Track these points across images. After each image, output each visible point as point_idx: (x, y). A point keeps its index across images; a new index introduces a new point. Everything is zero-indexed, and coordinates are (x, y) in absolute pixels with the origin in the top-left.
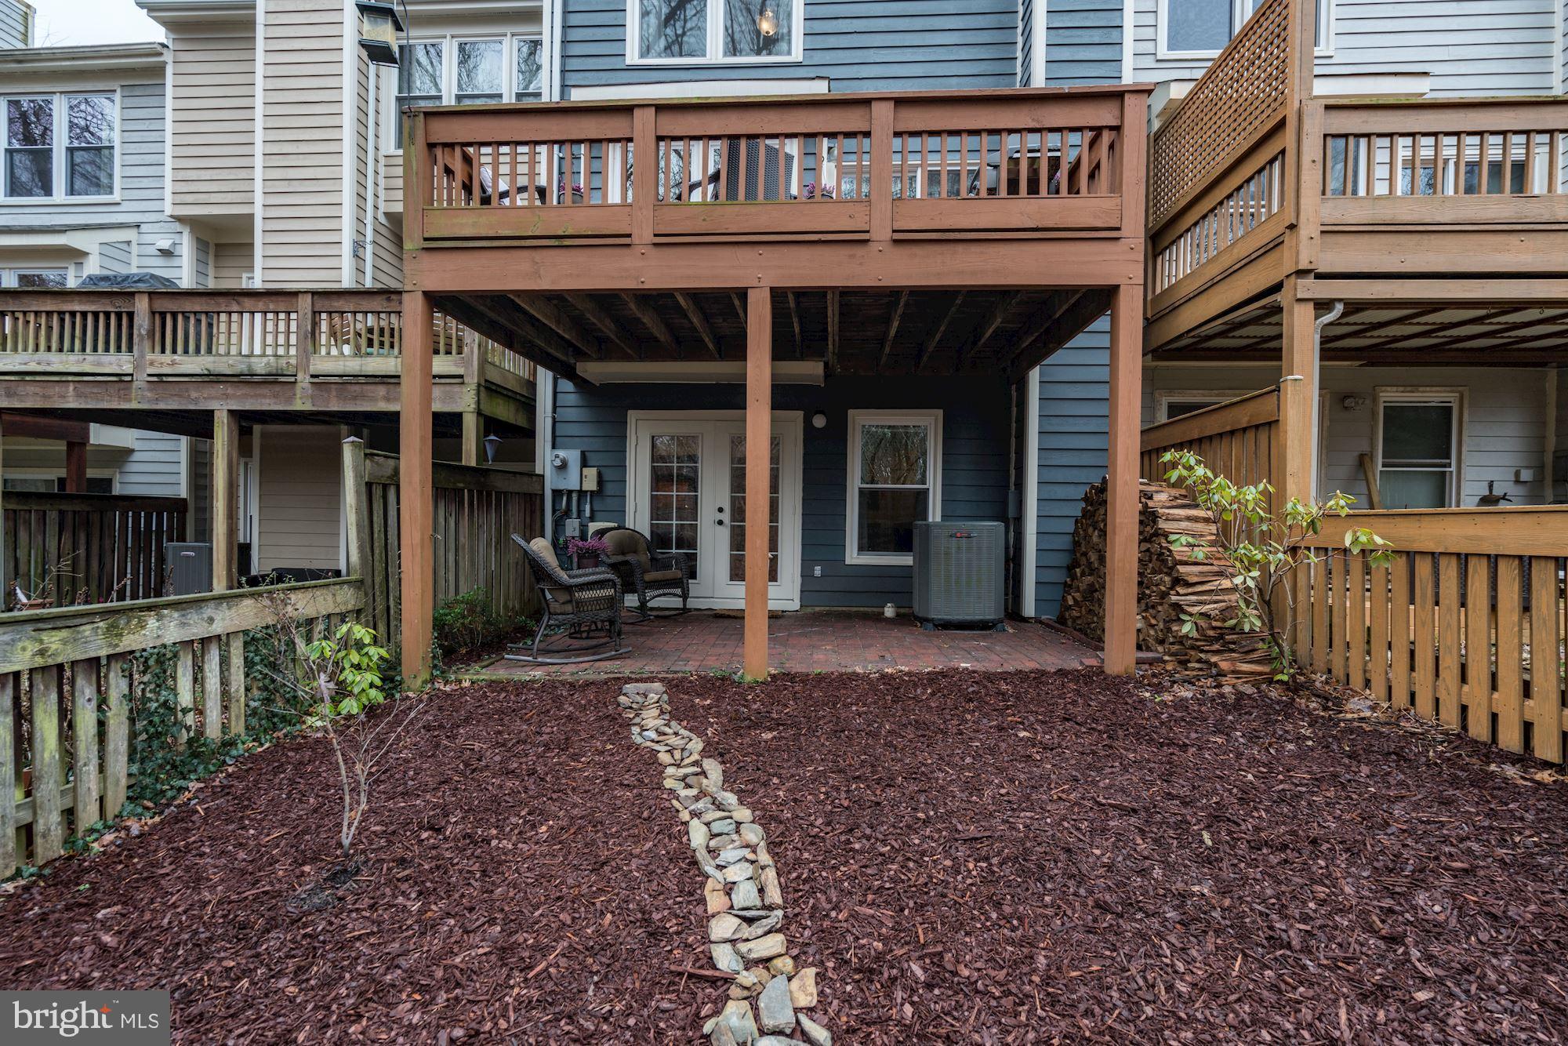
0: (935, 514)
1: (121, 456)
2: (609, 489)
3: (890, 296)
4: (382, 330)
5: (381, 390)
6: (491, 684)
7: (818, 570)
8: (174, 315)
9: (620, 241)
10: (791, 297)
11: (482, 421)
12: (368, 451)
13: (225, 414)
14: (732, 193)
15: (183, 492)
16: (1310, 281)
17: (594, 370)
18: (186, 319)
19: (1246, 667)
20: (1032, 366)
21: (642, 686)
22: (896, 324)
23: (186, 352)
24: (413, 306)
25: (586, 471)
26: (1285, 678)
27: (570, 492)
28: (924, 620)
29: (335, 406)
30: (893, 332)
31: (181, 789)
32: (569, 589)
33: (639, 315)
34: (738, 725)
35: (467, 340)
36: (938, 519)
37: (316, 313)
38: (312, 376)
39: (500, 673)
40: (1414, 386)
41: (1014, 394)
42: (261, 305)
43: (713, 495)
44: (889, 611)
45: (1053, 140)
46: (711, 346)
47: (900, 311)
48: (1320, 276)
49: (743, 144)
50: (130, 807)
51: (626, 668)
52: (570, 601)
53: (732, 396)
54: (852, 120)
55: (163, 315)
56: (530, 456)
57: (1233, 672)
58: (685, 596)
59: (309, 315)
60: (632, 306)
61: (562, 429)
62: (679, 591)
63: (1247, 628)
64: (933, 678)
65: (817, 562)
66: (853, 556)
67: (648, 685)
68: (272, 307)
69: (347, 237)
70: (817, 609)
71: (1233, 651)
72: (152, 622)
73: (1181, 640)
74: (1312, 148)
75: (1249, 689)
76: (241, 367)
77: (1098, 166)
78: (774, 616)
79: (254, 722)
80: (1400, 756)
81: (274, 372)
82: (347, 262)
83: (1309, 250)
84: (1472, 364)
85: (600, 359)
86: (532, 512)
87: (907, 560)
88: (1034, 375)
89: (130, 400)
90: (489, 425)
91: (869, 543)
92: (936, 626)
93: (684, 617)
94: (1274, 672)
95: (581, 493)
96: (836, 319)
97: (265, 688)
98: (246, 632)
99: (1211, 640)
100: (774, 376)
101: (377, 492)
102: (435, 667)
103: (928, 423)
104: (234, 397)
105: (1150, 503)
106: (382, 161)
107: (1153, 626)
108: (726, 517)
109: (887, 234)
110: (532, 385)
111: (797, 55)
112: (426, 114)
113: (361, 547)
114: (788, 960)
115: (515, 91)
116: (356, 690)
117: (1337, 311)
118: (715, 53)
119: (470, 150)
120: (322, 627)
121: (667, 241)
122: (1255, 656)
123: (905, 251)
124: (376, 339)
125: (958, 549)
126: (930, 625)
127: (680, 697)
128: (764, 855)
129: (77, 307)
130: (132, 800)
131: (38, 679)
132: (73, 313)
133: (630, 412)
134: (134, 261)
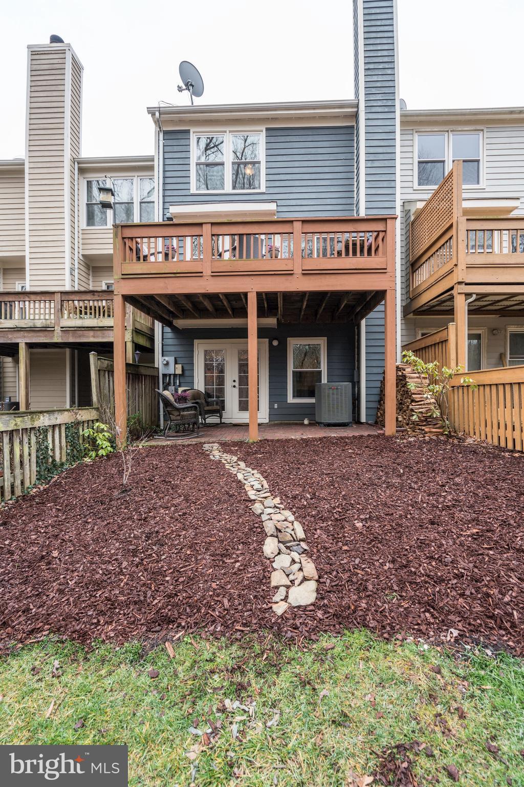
0: (324, 380)
2: (187, 373)
3: (303, 294)
4: (91, 308)
5: (91, 333)
6: (151, 446)
7: (276, 406)
9: (198, 274)
10: (264, 294)
11: (134, 345)
12: (99, 357)
13: (24, 345)
14: (241, 256)
16: (463, 286)
17: (180, 323)
18: (6, 304)
19: (434, 430)
20: (362, 318)
21: (211, 445)
22: (305, 303)
24: (118, 301)
25: (177, 366)
26: (447, 433)
27: (170, 375)
28: (319, 423)
29: (71, 340)
30: (304, 307)
31: (52, 477)
32: (178, 410)
33: (203, 301)
34: (248, 454)
35: (128, 311)
36: (326, 382)
37: (62, 301)
38: (61, 328)
39: (153, 443)
40: (522, 325)
41: (356, 330)
42: (39, 298)
43: (231, 375)
44: (306, 422)
45: (362, 234)
46: (230, 312)
47: (306, 299)
48: (466, 284)
49: (245, 237)
50: (38, 481)
51: (203, 440)
52: (179, 415)
53: (242, 333)
54: (286, 228)
56: (153, 361)
57: (430, 432)
58: (221, 417)
59: (60, 302)
60: (201, 298)
61: (166, 348)
62: (218, 415)
63: (435, 416)
64: (320, 439)
65: (275, 402)
66: (291, 399)
67: (213, 444)
68: (43, 298)
69: (67, 266)
70: (276, 422)
71: (430, 425)
72: (41, 418)
73: (413, 423)
74: (462, 235)
75: (434, 438)
76: (30, 324)
77: (378, 246)
78: (259, 425)
79: (69, 457)
80: (475, 452)
81: (45, 326)
82: (67, 277)
83: (461, 274)
85: (183, 318)
86: (155, 384)
87: (312, 400)
88: (363, 322)
90: (137, 347)
91: (297, 394)
92: (325, 425)
93: (221, 426)
94: (444, 431)
95: (175, 375)
96: (282, 302)
97: (72, 446)
98: (66, 424)
99: (422, 421)
100: (258, 325)
101: (102, 373)
102: (129, 441)
103: (321, 342)
104: (27, 337)
105: (404, 372)
106: (81, 232)
107: (405, 419)
108: (237, 384)
109: (301, 272)
110: (152, 330)
111: (263, 189)
112: (122, 226)
113: (97, 395)
114: (272, 497)
115: (139, 201)
116: (104, 447)
117: (474, 297)
118: (228, 188)
119: (139, 240)
120: (86, 425)
121: (216, 275)
122: (437, 426)
123: (307, 277)
124: (88, 311)
125: (333, 394)
126: (323, 425)
127: (226, 447)
128: (262, 479)
130: (39, 479)
131: (14, 433)
133: (195, 340)
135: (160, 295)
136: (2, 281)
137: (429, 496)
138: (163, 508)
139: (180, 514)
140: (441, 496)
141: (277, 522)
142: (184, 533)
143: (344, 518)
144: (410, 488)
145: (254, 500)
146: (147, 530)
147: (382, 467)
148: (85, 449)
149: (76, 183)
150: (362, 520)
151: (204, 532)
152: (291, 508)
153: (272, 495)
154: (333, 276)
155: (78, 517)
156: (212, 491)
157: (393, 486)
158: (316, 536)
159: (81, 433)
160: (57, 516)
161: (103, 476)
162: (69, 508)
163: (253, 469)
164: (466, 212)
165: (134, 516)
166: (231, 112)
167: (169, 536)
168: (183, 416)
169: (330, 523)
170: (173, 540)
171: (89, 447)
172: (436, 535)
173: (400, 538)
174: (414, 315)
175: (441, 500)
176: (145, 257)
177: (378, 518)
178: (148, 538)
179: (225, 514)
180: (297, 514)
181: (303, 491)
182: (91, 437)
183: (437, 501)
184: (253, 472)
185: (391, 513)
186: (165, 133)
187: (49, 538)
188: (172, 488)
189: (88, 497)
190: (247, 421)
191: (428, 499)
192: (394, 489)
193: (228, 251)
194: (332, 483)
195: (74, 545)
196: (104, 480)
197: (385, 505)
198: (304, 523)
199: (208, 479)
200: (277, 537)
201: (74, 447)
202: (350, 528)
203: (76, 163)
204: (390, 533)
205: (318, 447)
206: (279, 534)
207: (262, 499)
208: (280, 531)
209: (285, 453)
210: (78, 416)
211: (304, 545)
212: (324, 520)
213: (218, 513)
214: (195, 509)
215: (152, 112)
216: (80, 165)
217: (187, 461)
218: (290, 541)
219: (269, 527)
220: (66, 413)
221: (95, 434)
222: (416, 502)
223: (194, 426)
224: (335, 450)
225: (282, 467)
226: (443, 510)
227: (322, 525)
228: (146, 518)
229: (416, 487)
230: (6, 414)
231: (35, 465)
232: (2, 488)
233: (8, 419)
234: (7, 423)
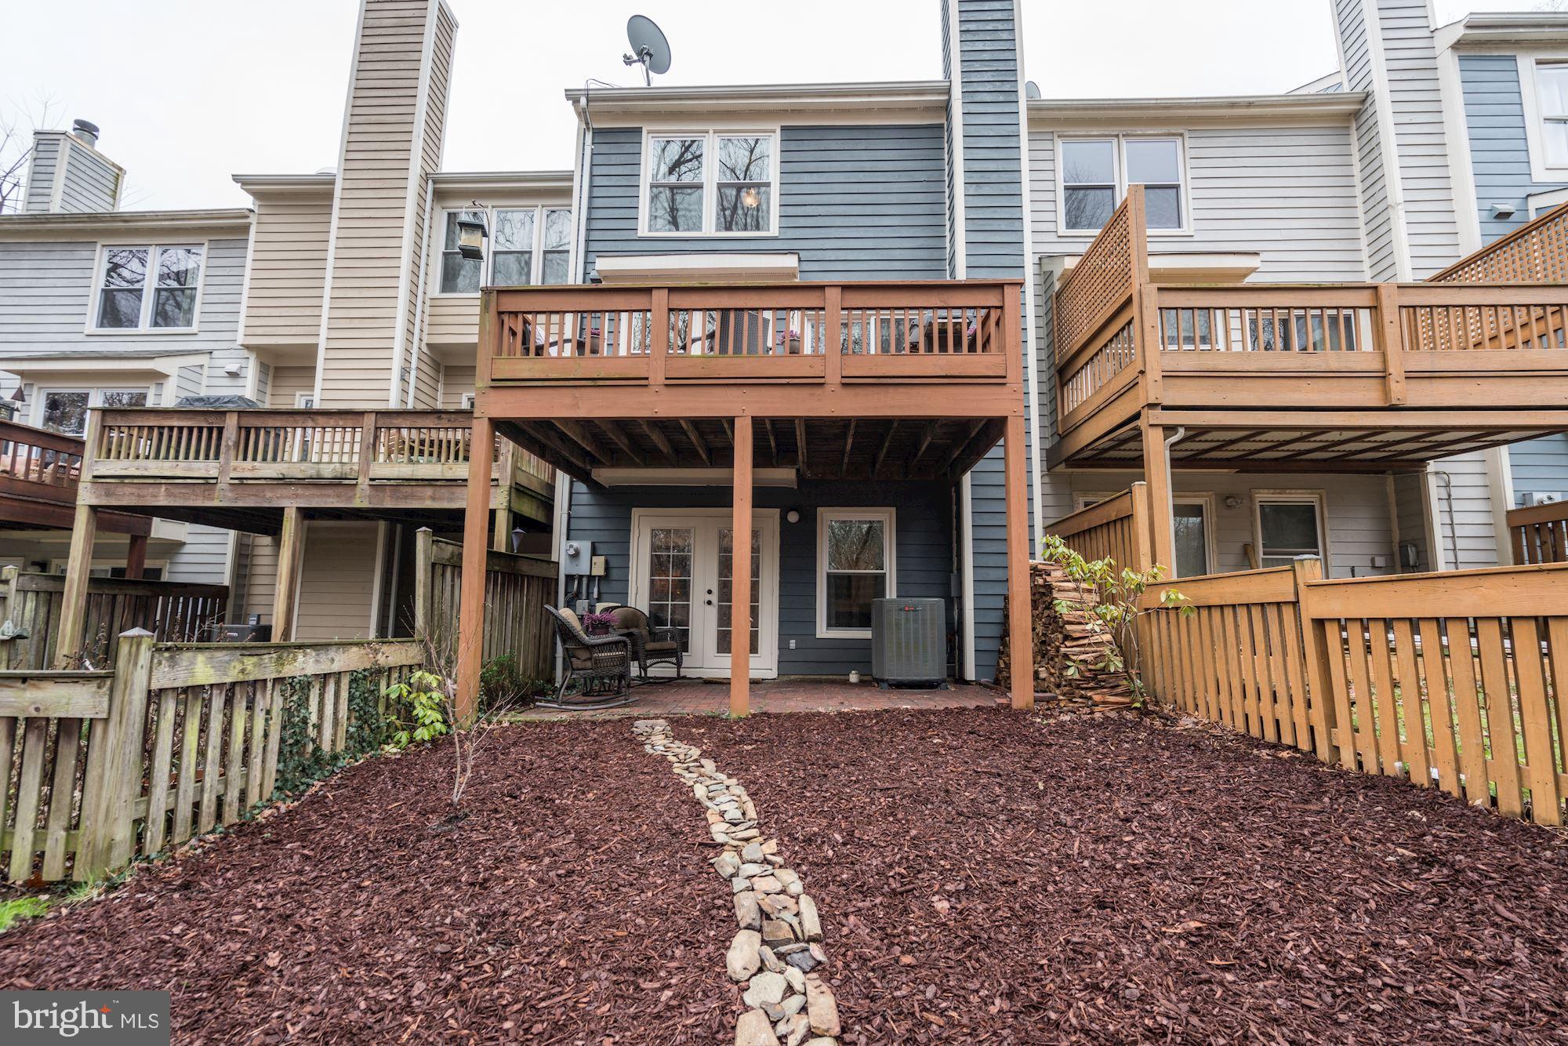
0: (891, 592)
1: (174, 548)
2: (615, 574)
3: (843, 424)
4: (432, 443)
5: (429, 491)
6: (526, 723)
7: (793, 644)
8: (258, 429)
9: (639, 382)
10: (767, 422)
11: (511, 517)
12: (435, 538)
13: (294, 511)
14: (723, 349)
15: (226, 580)
16: (1158, 412)
17: (606, 475)
18: (268, 433)
19: (1112, 699)
20: (964, 471)
21: (650, 722)
22: (850, 441)
24: (480, 430)
25: (595, 559)
26: (1138, 705)
27: (581, 577)
28: (880, 681)
29: (388, 504)
30: (849, 447)
31: (308, 785)
32: (590, 648)
33: (648, 433)
34: (724, 743)
35: (503, 450)
36: (894, 596)
37: (377, 429)
38: (371, 479)
39: (532, 716)
40: (1283, 489)
41: (954, 494)
42: (332, 422)
43: (703, 578)
44: (853, 678)
45: (957, 313)
46: (704, 456)
47: (852, 432)
48: (1165, 408)
49: (732, 315)
50: (276, 794)
51: (635, 712)
52: (590, 659)
53: (721, 497)
54: (812, 299)
55: (248, 430)
56: (548, 548)
57: (1104, 703)
58: (679, 665)
59: (373, 430)
60: (645, 427)
61: (575, 524)
62: (674, 660)
63: (1112, 671)
64: (877, 714)
65: (792, 636)
67: (654, 721)
68: (341, 423)
69: (396, 365)
70: (793, 677)
71: (1103, 687)
72: (300, 657)
73: (1070, 682)
74: (1152, 317)
75: (1113, 715)
76: (312, 472)
77: (989, 336)
78: (754, 682)
79: (351, 743)
80: (1197, 747)
81: (339, 476)
82: (395, 385)
83: (1153, 389)
84: (1316, 471)
85: (612, 466)
86: (549, 594)
87: (865, 634)
88: (967, 479)
89: (213, 499)
90: (518, 520)
91: (835, 621)
92: (890, 685)
93: (678, 682)
94: (1133, 701)
95: (591, 578)
96: (804, 437)
97: (359, 718)
98: (351, 673)
99: (1087, 680)
100: (754, 479)
101: (439, 570)
102: (480, 710)
103: (886, 517)
104: (303, 496)
105: (1048, 579)
106: (428, 303)
107: (1051, 674)
108: (714, 598)
109: (839, 380)
110: (551, 487)
111: (774, 231)
112: (498, 291)
113: (425, 614)
114: (761, 839)
115: (543, 248)
116: (427, 722)
117: (1181, 433)
118: (709, 226)
119: (530, 317)
120: (397, 675)
121: (675, 383)
122: (1119, 690)
123: (851, 390)
124: (426, 449)
125: (907, 620)
126: (886, 685)
127: (680, 728)
128: (745, 798)
129: (175, 423)
130: (278, 788)
131: (238, 689)
132: (171, 429)
133: (634, 509)
134: (205, 381)
135: (566, 421)
136: (269, 390)
137: (1096, 842)
138: (528, 858)
139: (560, 872)
140: (1121, 843)
141: (764, 896)
142: (560, 917)
143: (911, 890)
144: (1056, 823)
145: (722, 845)
146: (484, 908)
147: (999, 775)
148: (389, 725)
149: (427, 216)
150: (950, 895)
151: (605, 916)
152: (799, 865)
153: (762, 833)
154: (901, 390)
155: (344, 874)
156: (637, 822)
157: (1021, 817)
158: (845, 931)
159: (383, 691)
160: (300, 872)
161: (416, 786)
162: (330, 853)
163: (730, 776)
164: (1155, 276)
165: (462, 874)
166: (719, 98)
167: (527, 922)
168: (597, 661)
169: (878, 901)
170: (535, 934)
171: (398, 723)
172: (1108, 932)
173: (1029, 938)
174: (1068, 466)
175: (1122, 851)
176: (539, 350)
177: (985, 892)
178: (483, 926)
179: (655, 875)
180: (809, 878)
181: (829, 826)
182: (403, 701)
183: (1113, 854)
184: (728, 782)
185: (1012, 879)
186: (597, 132)
187: (271, 921)
188: (555, 815)
189: (373, 829)
190: (727, 674)
191: (1095, 850)
192: (1023, 825)
193: (700, 339)
194: (892, 810)
195: (319, 939)
196: (417, 794)
197: (1001, 860)
198: (823, 900)
199: (632, 797)
200: (760, 930)
201: (366, 722)
202: (921, 913)
203: (430, 182)
204: (1008, 926)
205: (872, 731)
206: (765, 923)
207: (739, 843)
208: (768, 917)
209: (802, 742)
210: (379, 656)
211: (816, 951)
212: (865, 892)
213: (642, 872)
214: (595, 863)
215: (572, 96)
216: (438, 186)
217: (596, 756)
218: (788, 941)
219: (745, 908)
220: (355, 649)
221: (412, 696)
222: (1068, 856)
223: (620, 682)
224: (905, 738)
225: (790, 772)
226: (1126, 875)
227: (860, 905)
228: (486, 880)
229: (1069, 820)
230: (224, 648)
231: (276, 757)
232: (197, 805)
233: (227, 658)
234: (222, 668)
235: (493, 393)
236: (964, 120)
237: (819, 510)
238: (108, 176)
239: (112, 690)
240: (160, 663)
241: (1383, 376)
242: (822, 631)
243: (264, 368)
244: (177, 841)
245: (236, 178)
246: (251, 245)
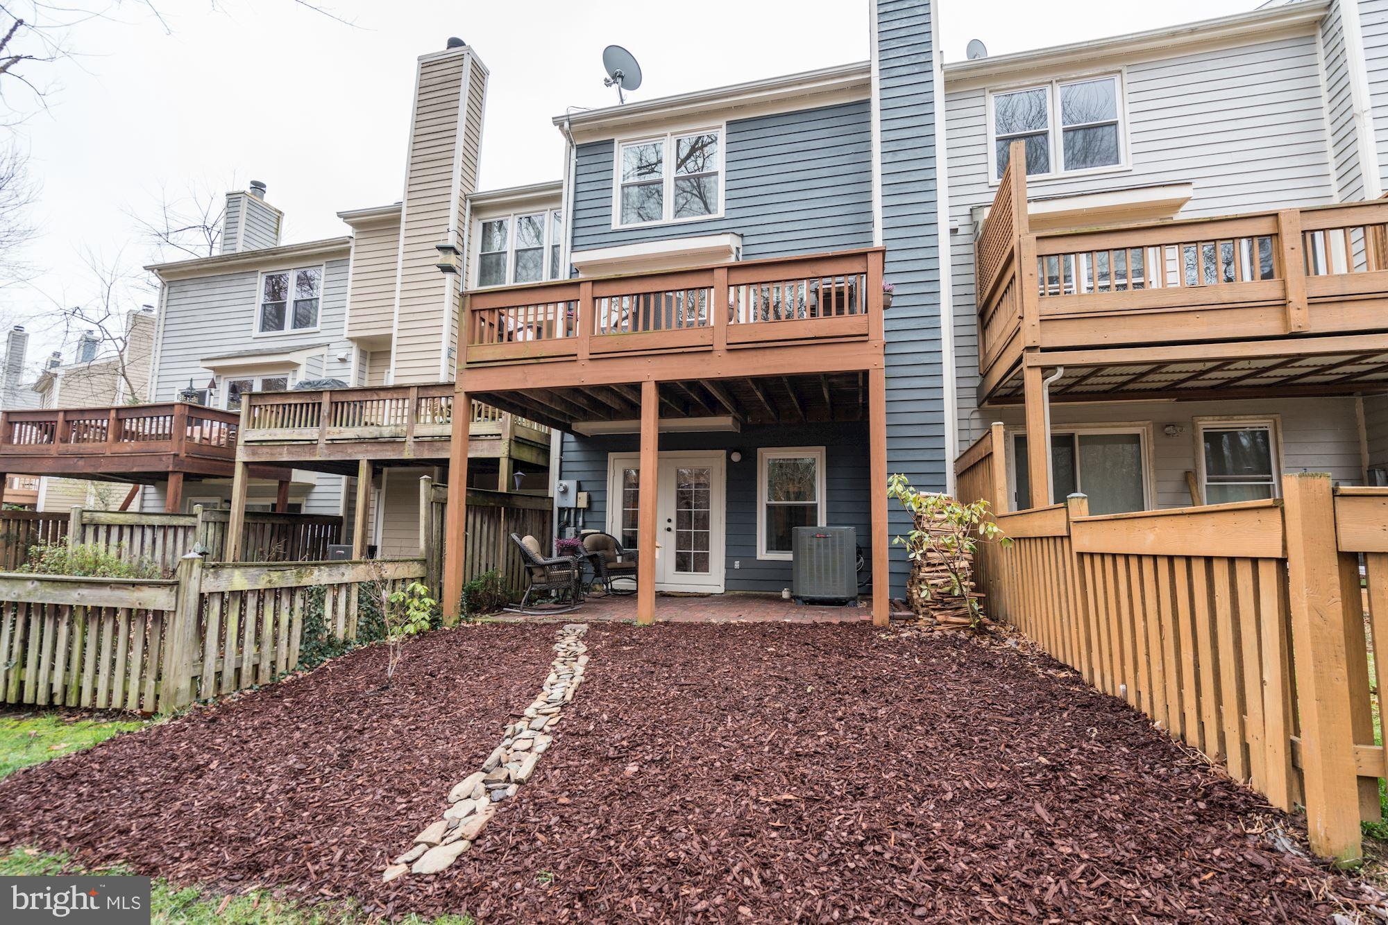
0: (821, 521)
1: (307, 489)
2: (596, 506)
6: (492, 624)
7: (737, 565)
8: (343, 403)
9: (571, 358)
10: (669, 384)
11: (512, 462)
12: (433, 483)
13: (365, 462)
15: (340, 512)
16: (1038, 353)
17: (583, 427)
18: (349, 406)
19: (953, 619)
21: (576, 626)
22: (758, 393)
23: (347, 425)
25: (580, 494)
26: (976, 626)
27: (570, 509)
28: (797, 598)
29: (427, 455)
30: (761, 398)
31: (322, 661)
32: (543, 567)
34: (615, 644)
36: (824, 525)
37: (419, 399)
38: (415, 437)
42: (390, 395)
43: (665, 509)
44: (785, 594)
47: (755, 389)
48: (1044, 350)
49: (651, 298)
50: (299, 666)
51: (574, 617)
52: (545, 575)
54: (704, 280)
55: (337, 403)
56: (545, 485)
57: (945, 622)
58: (634, 580)
59: (415, 400)
61: (566, 467)
62: (634, 576)
63: (956, 593)
65: (737, 558)
67: (581, 625)
68: (395, 396)
69: (444, 346)
70: (737, 592)
71: (947, 609)
72: (316, 572)
73: (922, 604)
74: (1030, 265)
75: (951, 633)
76: (376, 433)
79: (360, 633)
81: (394, 435)
82: (444, 362)
83: (1031, 333)
85: (584, 421)
86: (544, 523)
87: (787, 556)
89: (315, 455)
90: (517, 465)
91: (773, 545)
94: (972, 622)
95: (577, 510)
96: (718, 393)
97: (367, 616)
98: (359, 583)
99: (936, 602)
101: (437, 507)
102: (463, 613)
103: (815, 456)
104: (371, 451)
108: (673, 525)
109: (724, 346)
110: (547, 441)
111: (721, 213)
112: (472, 295)
113: (426, 540)
114: (555, 714)
115: (552, 244)
116: (414, 620)
117: (1061, 371)
118: (668, 217)
119: (504, 311)
120: (400, 585)
121: (597, 357)
122: (961, 612)
123: (734, 355)
125: (818, 546)
126: (800, 602)
127: (593, 631)
128: (574, 685)
129: (293, 401)
130: (300, 663)
131: (267, 594)
132: (290, 405)
133: (610, 454)
134: (325, 366)
136: (367, 370)
141: (512, 752)
143: (622, 757)
145: (525, 717)
149: (466, 229)
152: (559, 734)
154: (777, 352)
163: (585, 669)
164: (1034, 224)
166: (672, 106)
168: (550, 577)
169: (589, 762)
171: (397, 620)
174: (991, 403)
176: (510, 335)
177: (672, 763)
184: (579, 673)
186: (579, 148)
191: (787, 740)
200: (488, 773)
201: (373, 618)
203: (468, 201)
206: (495, 768)
207: (538, 716)
208: (501, 765)
210: (384, 571)
211: (511, 789)
215: (558, 122)
216: (474, 203)
218: (499, 782)
219: (494, 758)
220: (362, 566)
221: (409, 601)
226: (786, 759)
230: (257, 566)
231: (299, 641)
232: (238, 671)
233: (257, 573)
234: (255, 579)
235: (468, 372)
236: (881, 94)
237: (759, 450)
238: (273, 219)
239: (177, 593)
240: (207, 576)
241: (1283, 304)
242: (763, 554)
243: (363, 354)
244: (223, 692)
245: (339, 215)
246: (352, 263)
